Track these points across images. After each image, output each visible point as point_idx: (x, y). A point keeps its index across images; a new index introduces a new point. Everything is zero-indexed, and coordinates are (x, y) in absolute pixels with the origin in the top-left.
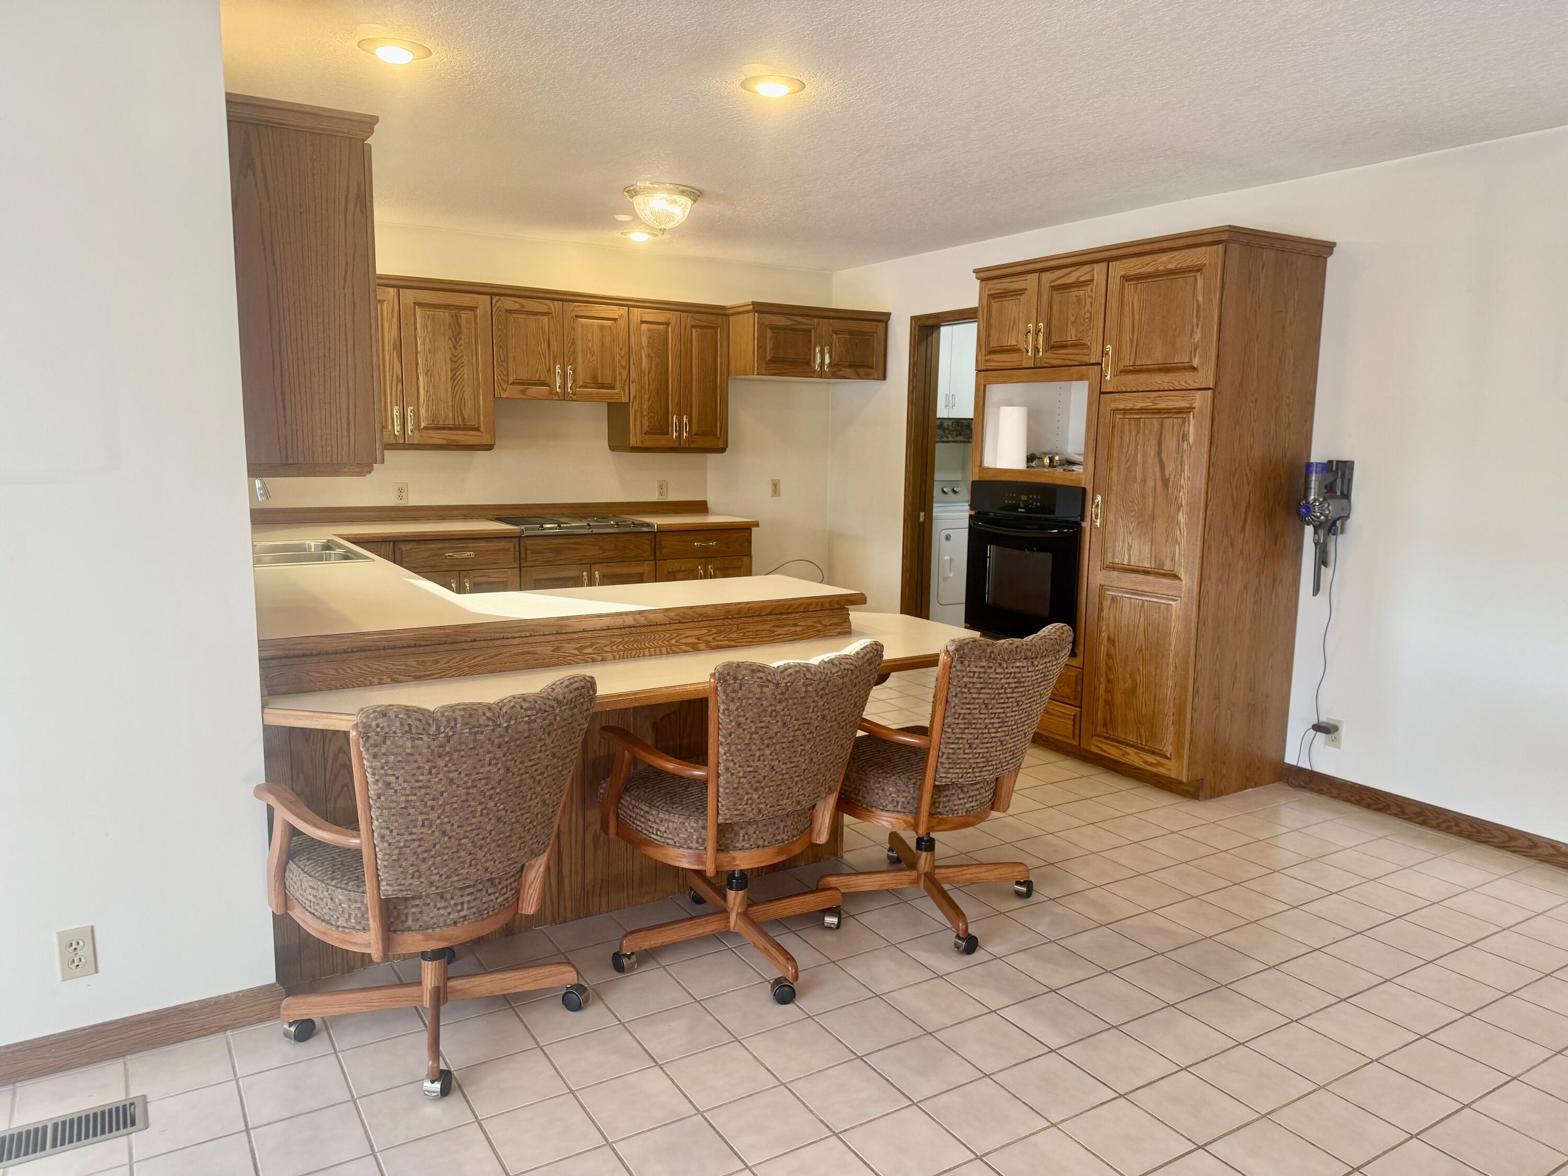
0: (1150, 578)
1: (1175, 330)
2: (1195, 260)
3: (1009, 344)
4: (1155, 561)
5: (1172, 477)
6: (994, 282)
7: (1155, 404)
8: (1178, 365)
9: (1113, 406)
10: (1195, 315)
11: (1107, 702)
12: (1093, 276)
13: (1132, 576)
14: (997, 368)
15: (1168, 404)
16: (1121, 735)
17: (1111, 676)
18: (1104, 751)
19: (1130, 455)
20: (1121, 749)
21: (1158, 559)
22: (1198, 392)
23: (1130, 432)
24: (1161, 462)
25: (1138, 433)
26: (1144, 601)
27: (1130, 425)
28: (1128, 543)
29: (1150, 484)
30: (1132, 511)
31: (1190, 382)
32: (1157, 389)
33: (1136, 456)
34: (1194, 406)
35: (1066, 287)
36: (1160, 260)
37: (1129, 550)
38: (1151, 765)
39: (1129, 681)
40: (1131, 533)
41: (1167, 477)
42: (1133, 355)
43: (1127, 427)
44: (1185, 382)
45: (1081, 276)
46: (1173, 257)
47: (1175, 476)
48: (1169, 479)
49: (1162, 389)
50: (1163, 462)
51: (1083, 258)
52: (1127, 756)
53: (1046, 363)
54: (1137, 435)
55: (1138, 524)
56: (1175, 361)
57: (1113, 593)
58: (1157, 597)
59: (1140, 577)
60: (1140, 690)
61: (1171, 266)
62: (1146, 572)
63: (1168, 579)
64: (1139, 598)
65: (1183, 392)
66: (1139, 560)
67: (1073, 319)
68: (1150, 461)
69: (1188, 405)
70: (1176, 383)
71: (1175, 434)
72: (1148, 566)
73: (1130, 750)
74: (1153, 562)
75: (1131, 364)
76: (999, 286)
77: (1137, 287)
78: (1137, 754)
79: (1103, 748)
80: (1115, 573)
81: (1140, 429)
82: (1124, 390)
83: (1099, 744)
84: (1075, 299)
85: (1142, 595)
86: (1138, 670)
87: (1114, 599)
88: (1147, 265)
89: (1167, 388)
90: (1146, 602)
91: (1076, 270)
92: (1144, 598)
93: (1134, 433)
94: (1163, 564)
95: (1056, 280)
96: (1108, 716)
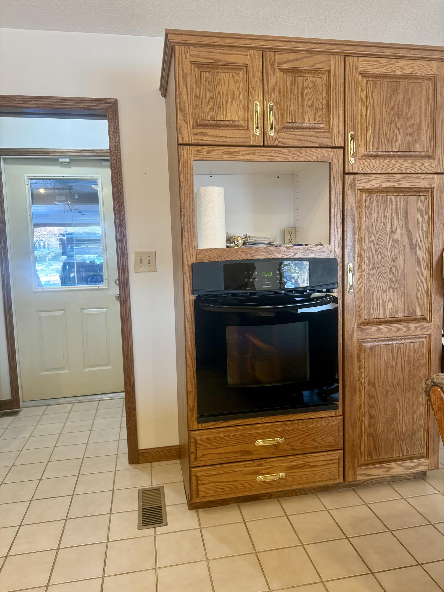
0: (404, 325)
1: (414, 124)
2: (428, 70)
3: (228, 118)
4: (408, 310)
5: (419, 242)
6: (198, 49)
7: (400, 184)
8: (417, 153)
9: (360, 185)
10: (429, 114)
11: (370, 435)
12: (330, 66)
13: (388, 326)
14: (209, 143)
15: (411, 184)
16: (384, 456)
17: (373, 412)
18: (369, 475)
19: (379, 227)
20: (386, 467)
21: (410, 309)
22: (437, 175)
23: (378, 207)
24: (408, 231)
25: (386, 208)
26: (400, 344)
27: (377, 201)
28: (383, 300)
29: (399, 249)
30: (385, 273)
31: (429, 168)
32: (400, 172)
33: (384, 228)
34: (433, 186)
35: (296, 71)
36: (397, 65)
37: (384, 306)
38: (413, 468)
39: (390, 411)
40: (384, 291)
41: (414, 242)
42: (376, 142)
43: (375, 204)
44: (425, 167)
45: (316, 64)
46: (410, 64)
47: (421, 241)
48: (416, 244)
49: (405, 172)
50: (410, 232)
51: (318, 47)
52: (391, 471)
53: (279, 142)
54: (385, 210)
55: (391, 283)
56: (416, 150)
57: (370, 344)
58: (409, 339)
59: (395, 326)
60: (400, 416)
61: (408, 72)
62: (399, 321)
63: (418, 323)
64: (395, 342)
65: (424, 175)
66: (393, 312)
67: (310, 103)
68: (398, 232)
69: (428, 186)
70: (417, 168)
71: (419, 208)
72: (403, 315)
73: (393, 465)
74: (406, 312)
75: (375, 149)
76: (207, 55)
77: (376, 84)
78: (400, 465)
79: (368, 473)
80: (372, 328)
81: (387, 205)
82: (369, 172)
83: (364, 472)
84: (311, 85)
85: (397, 340)
86: (398, 400)
87: (372, 349)
88: (385, 66)
89: (409, 172)
90: (402, 345)
91: (310, 57)
92: (399, 342)
93: (382, 208)
94: (415, 310)
95: (286, 62)
96: (372, 445)
